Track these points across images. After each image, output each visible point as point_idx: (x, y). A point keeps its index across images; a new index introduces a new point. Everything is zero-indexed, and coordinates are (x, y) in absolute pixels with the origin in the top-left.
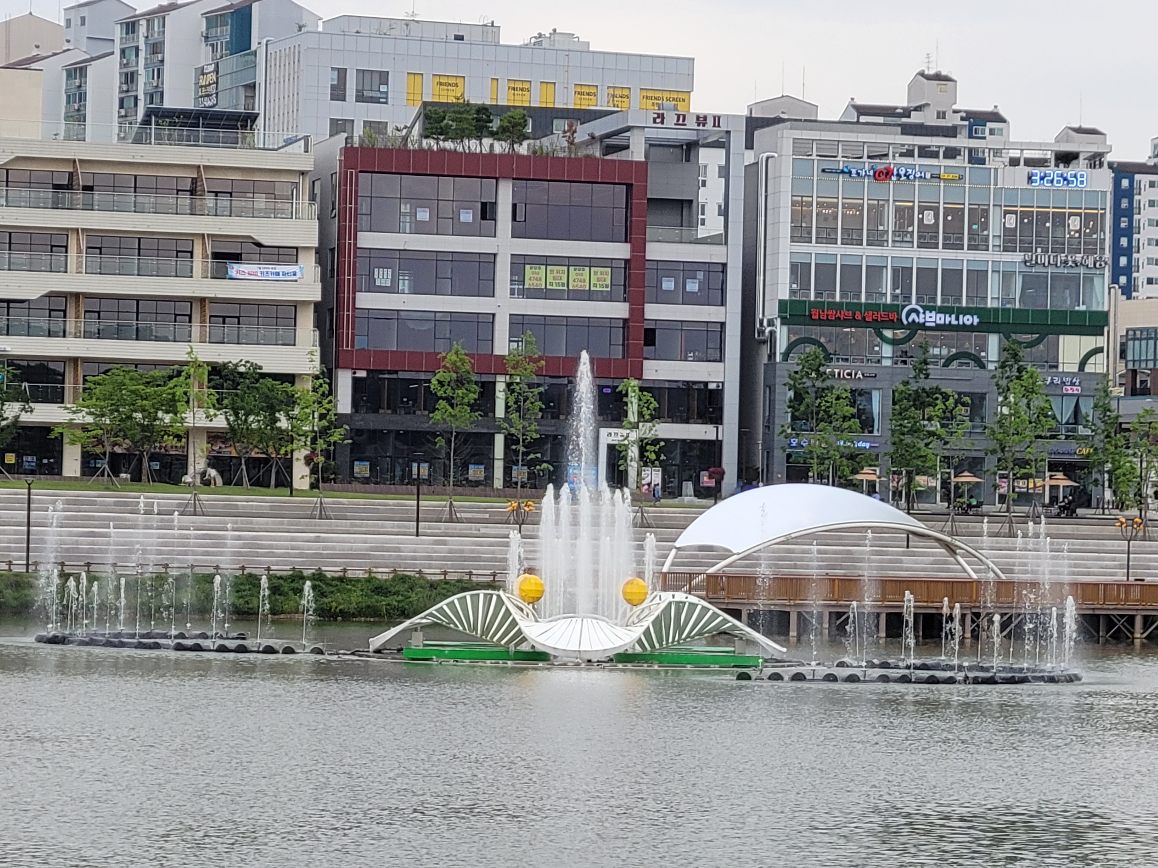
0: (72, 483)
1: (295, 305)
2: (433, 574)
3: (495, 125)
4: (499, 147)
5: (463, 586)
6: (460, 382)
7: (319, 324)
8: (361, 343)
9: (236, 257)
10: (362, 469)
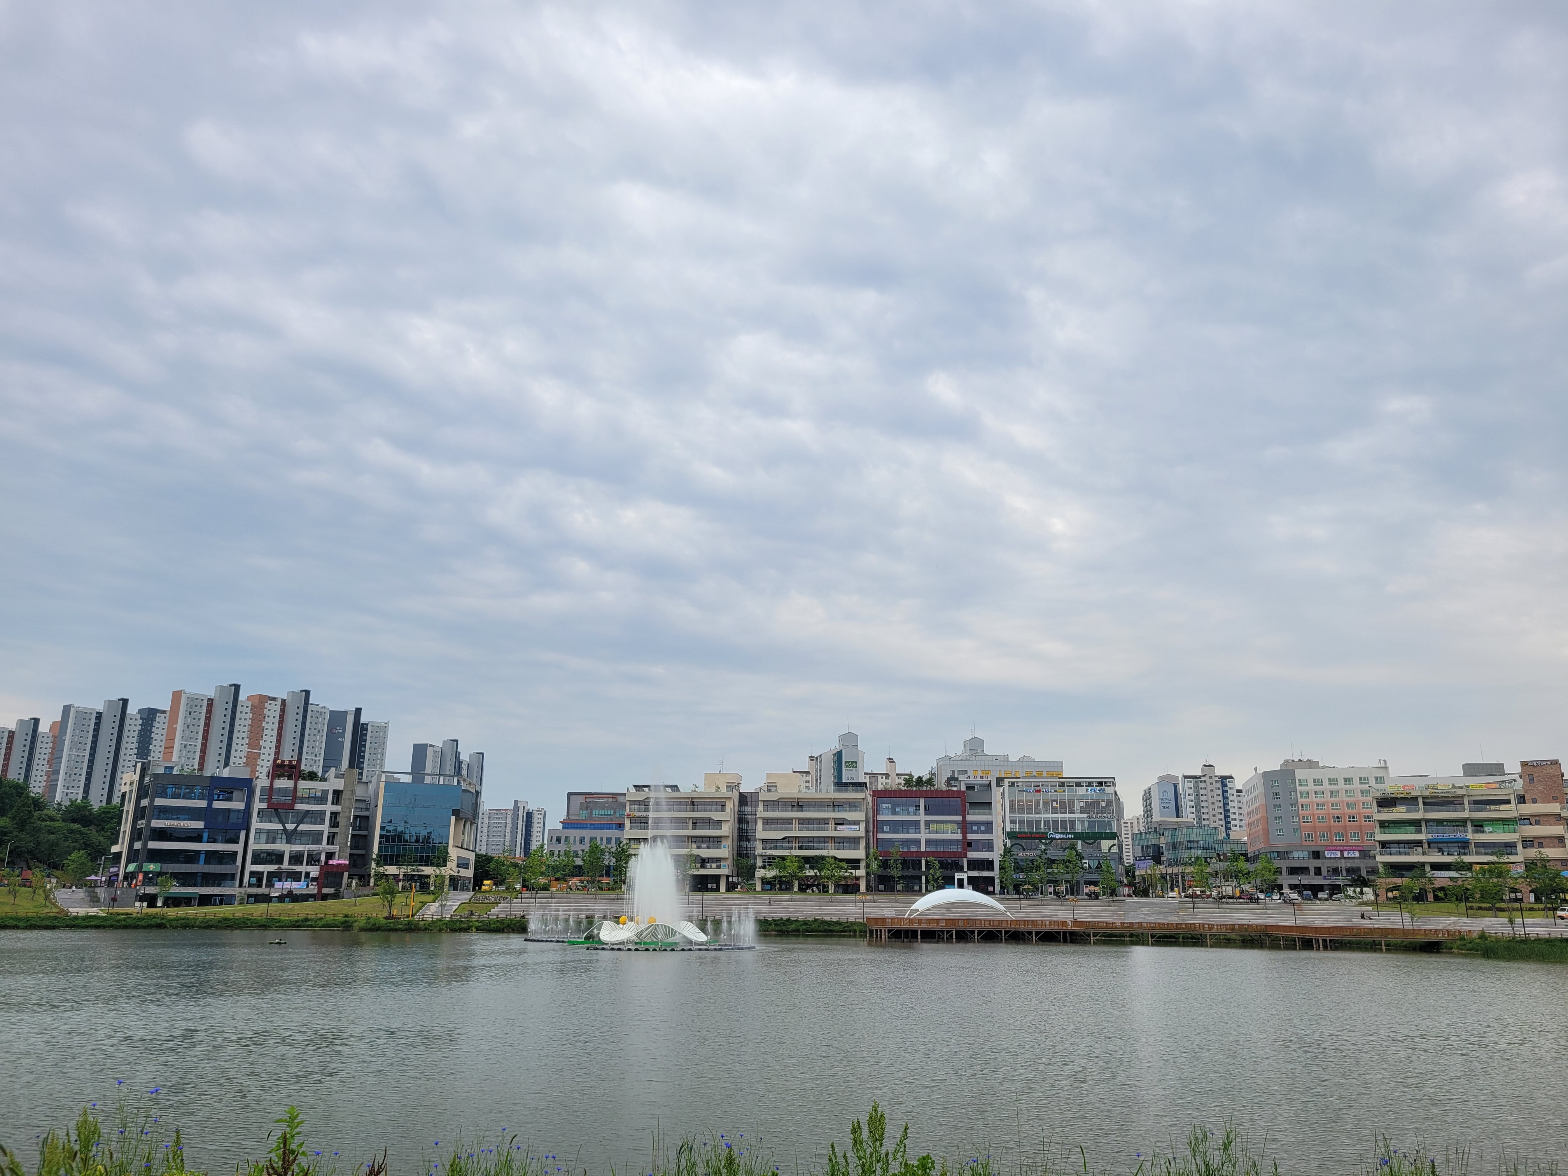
0: (795, 893)
1: (859, 838)
7: (866, 844)
8: (879, 849)
9: (842, 824)
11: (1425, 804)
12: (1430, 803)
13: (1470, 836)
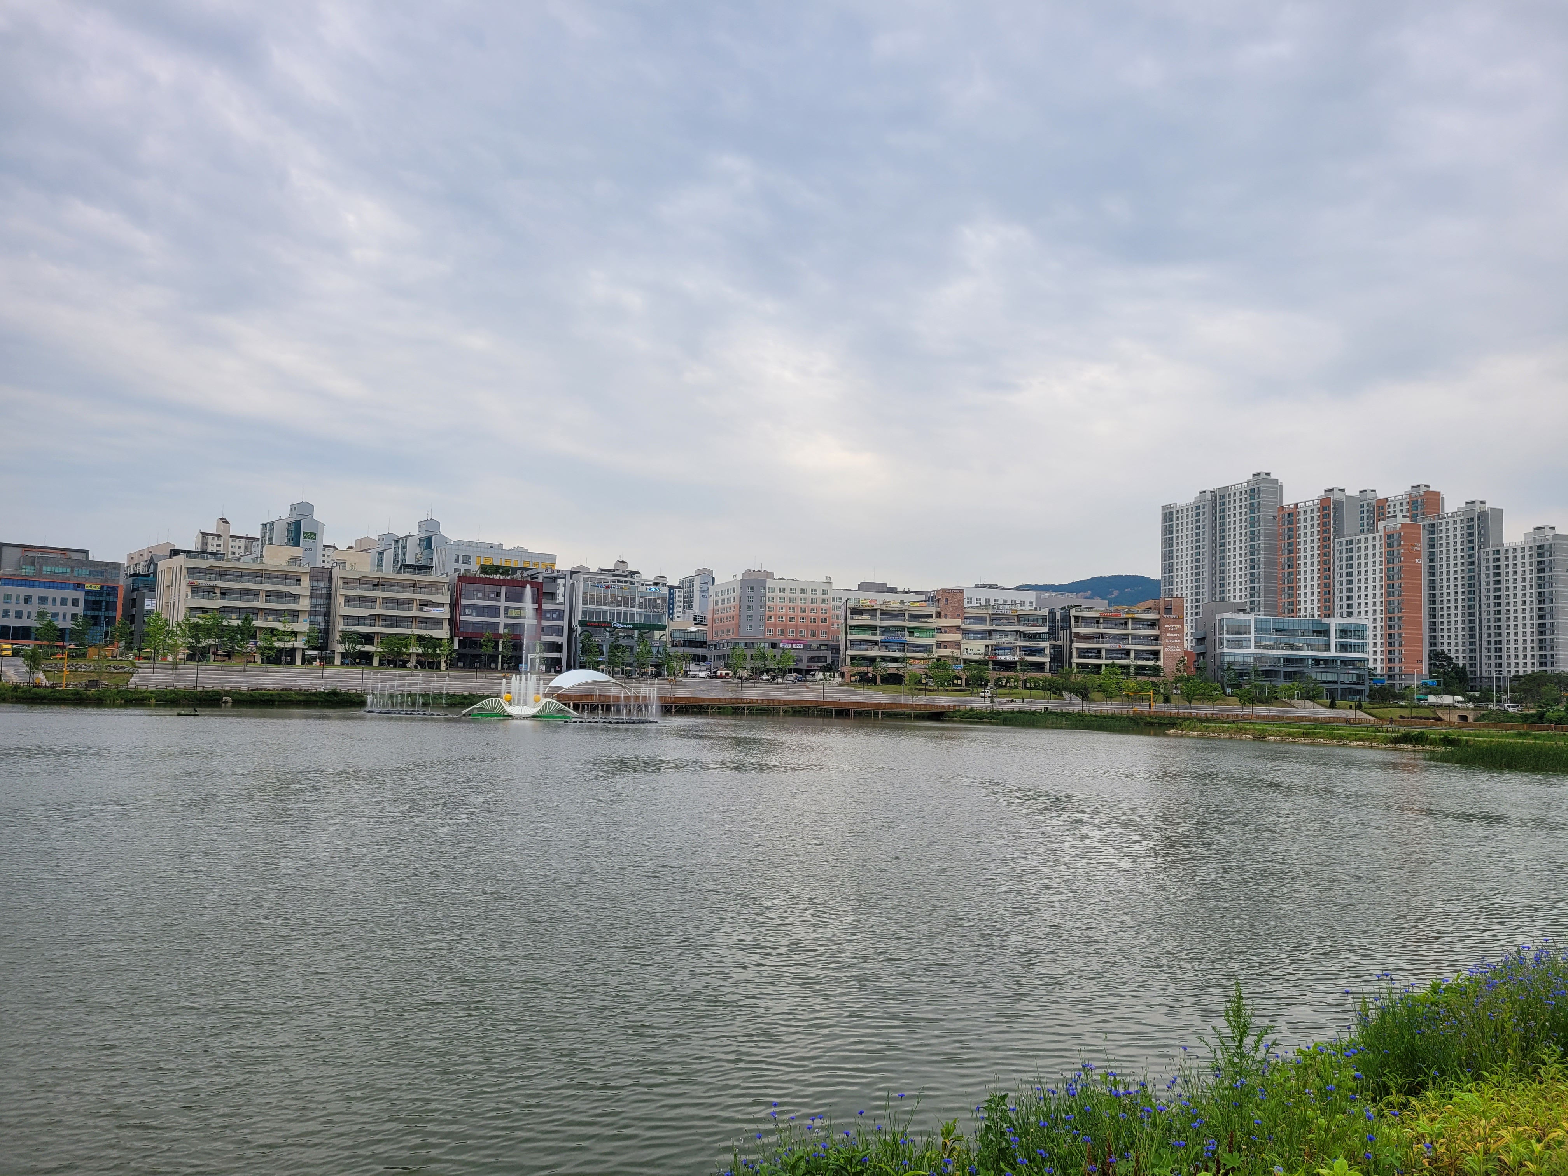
0: (376, 667)
1: (443, 619)
2: (480, 693)
3: (501, 571)
4: (502, 577)
5: (488, 697)
6: (489, 641)
7: (449, 624)
8: (461, 630)
9: (426, 606)
10: (461, 664)
11: (881, 615)
12: (885, 614)
13: (908, 639)
